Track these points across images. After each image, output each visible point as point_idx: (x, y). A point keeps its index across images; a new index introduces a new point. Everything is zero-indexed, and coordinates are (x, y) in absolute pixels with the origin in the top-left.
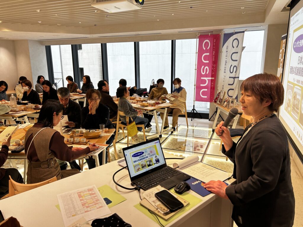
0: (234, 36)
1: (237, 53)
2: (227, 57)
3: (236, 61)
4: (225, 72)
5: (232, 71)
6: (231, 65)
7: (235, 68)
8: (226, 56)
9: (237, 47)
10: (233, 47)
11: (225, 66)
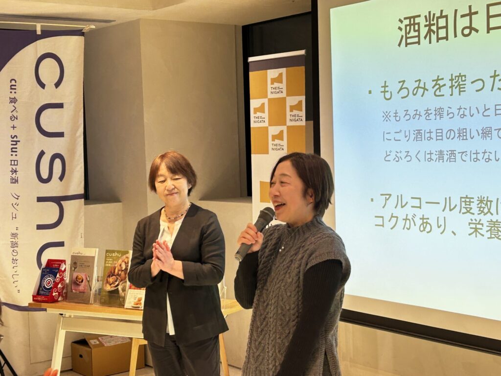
0: (40, 43)
1: (60, 106)
2: (16, 123)
3: (61, 135)
4: (15, 181)
5: (45, 175)
6: (42, 153)
7: (58, 163)
8: (13, 118)
9: (57, 85)
10: (43, 86)
11: (14, 158)
